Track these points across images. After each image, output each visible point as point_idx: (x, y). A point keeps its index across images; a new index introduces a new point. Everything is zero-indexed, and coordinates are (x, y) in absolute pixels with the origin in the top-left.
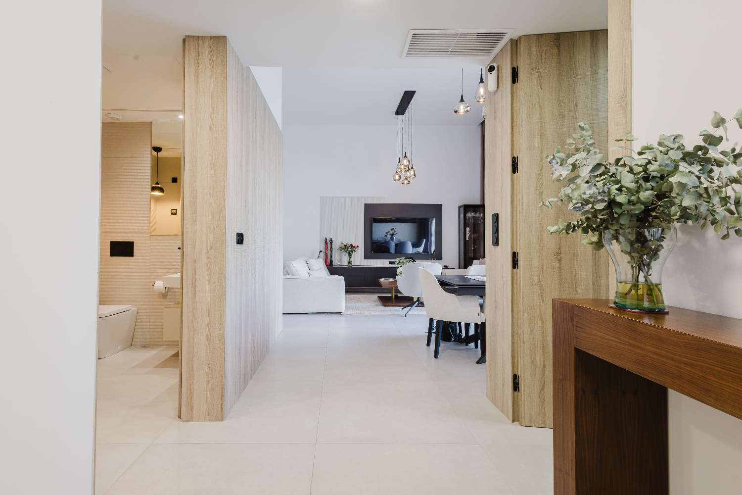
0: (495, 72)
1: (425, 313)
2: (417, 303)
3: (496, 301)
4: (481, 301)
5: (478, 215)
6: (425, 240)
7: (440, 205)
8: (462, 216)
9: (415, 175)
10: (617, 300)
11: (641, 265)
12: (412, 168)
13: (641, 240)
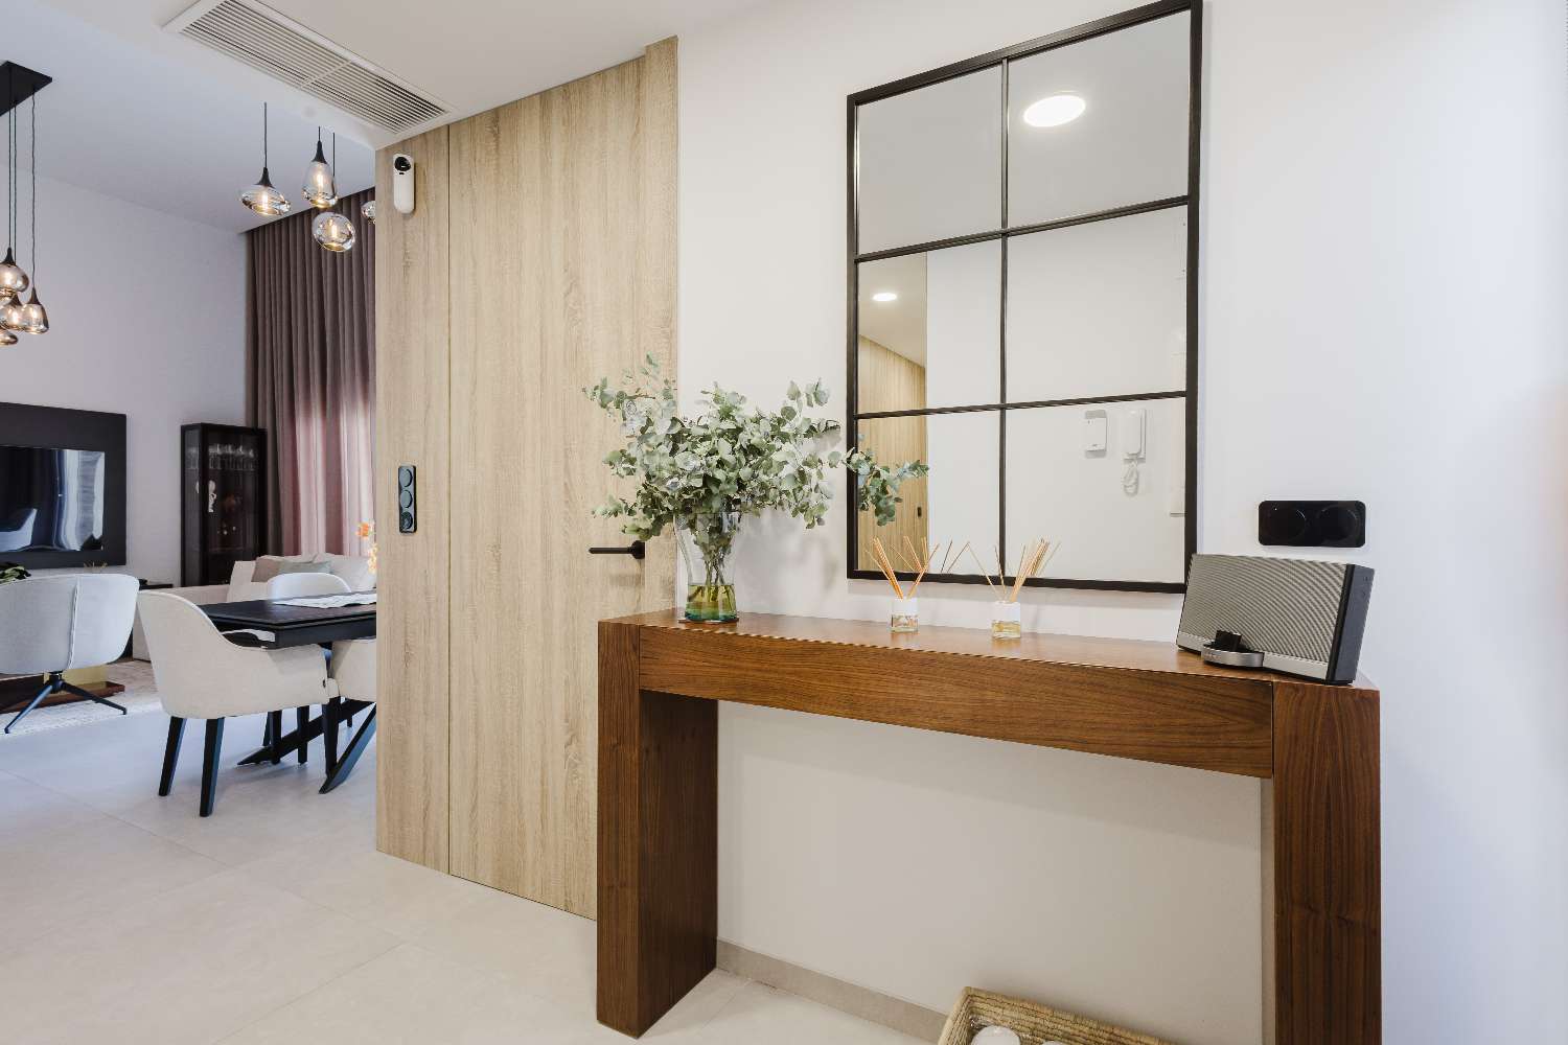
0: (409, 173)
1: (159, 706)
2: (50, 688)
3: (406, 644)
4: (328, 652)
5: (241, 451)
6: (35, 512)
7: (122, 418)
8: (194, 451)
9: (46, 323)
10: (689, 611)
11: (715, 562)
12: (34, 301)
13: (717, 529)
